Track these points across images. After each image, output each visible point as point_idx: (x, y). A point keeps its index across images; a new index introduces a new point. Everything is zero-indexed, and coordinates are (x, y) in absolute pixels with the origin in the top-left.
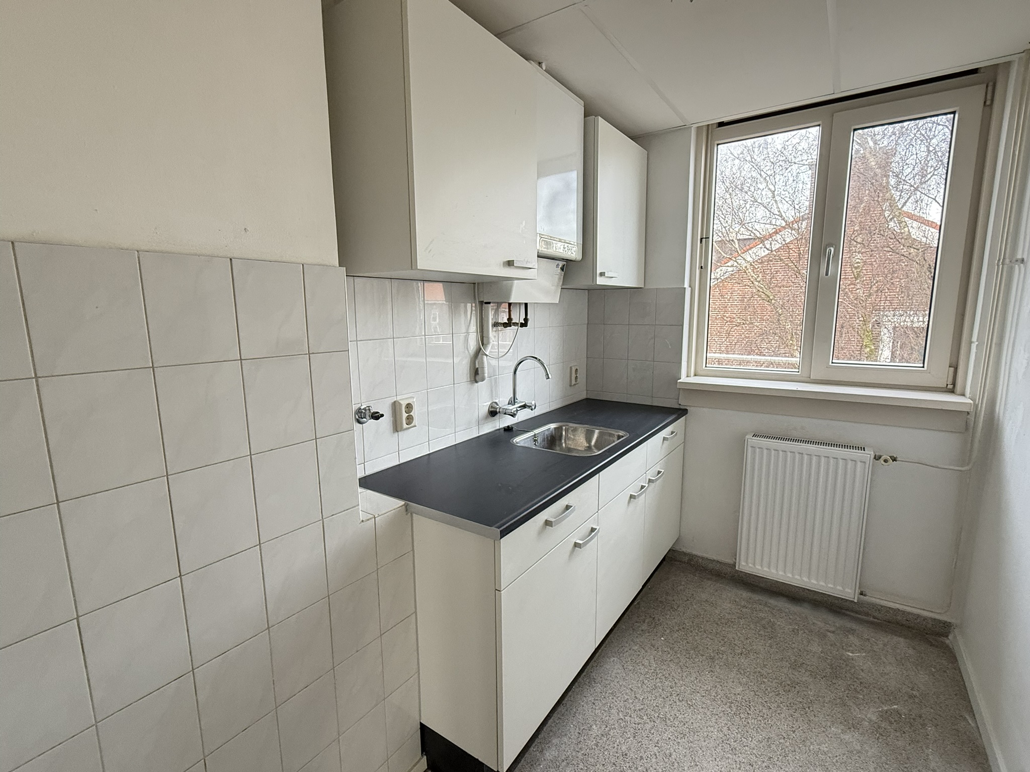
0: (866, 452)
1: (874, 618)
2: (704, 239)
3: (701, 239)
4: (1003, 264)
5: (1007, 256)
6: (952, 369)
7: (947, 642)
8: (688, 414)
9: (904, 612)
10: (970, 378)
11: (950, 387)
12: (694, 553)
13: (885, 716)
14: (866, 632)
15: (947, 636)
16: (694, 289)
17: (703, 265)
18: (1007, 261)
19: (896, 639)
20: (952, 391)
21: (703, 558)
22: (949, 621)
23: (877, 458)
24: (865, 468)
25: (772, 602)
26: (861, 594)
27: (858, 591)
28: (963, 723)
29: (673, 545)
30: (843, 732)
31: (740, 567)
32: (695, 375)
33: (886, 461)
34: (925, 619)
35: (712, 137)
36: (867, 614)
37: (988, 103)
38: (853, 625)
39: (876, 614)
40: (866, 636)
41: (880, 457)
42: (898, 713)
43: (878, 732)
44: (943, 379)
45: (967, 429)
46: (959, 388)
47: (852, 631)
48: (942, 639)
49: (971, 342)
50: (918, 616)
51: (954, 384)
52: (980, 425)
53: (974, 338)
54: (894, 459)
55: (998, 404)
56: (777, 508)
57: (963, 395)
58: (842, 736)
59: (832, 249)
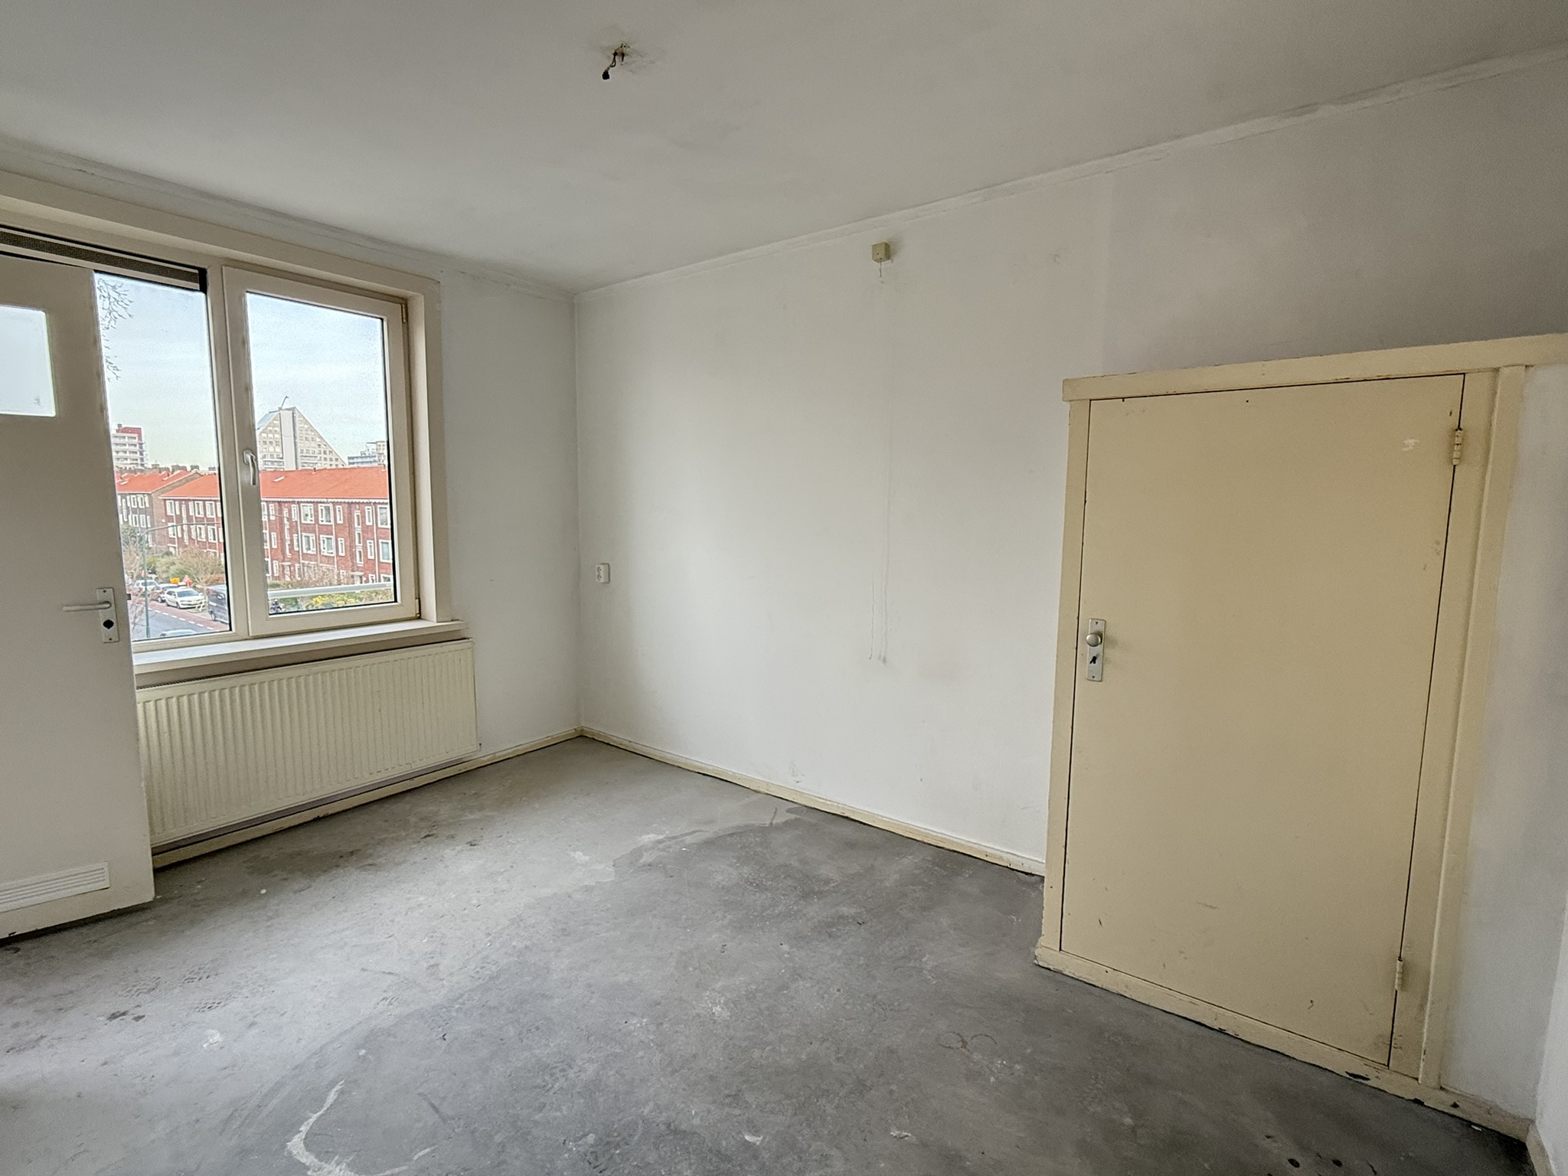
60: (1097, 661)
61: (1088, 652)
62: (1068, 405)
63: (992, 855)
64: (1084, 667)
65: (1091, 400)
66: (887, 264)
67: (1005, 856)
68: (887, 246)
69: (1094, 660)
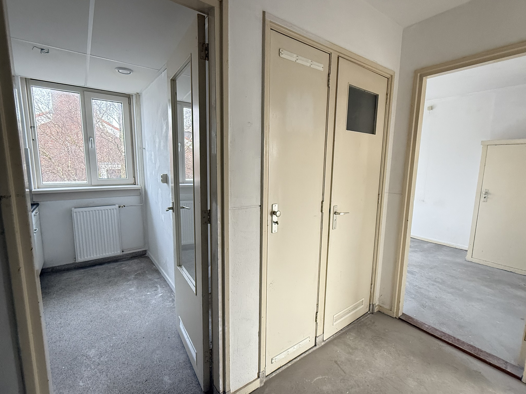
0: (116, 205)
1: (127, 258)
2: (32, 127)
3: (31, 127)
4: (141, 149)
5: (141, 147)
6: (134, 178)
7: (147, 255)
8: (39, 206)
9: (135, 252)
10: (139, 181)
11: (134, 183)
12: (54, 266)
13: (136, 275)
14: (126, 262)
15: (146, 254)
16: (31, 149)
17: (34, 139)
18: (141, 148)
19: (134, 260)
20: (135, 185)
21: (58, 266)
22: (145, 249)
23: (119, 207)
24: (117, 210)
25: (94, 268)
26: (123, 252)
27: (121, 251)
28: (153, 268)
29: (43, 266)
30: (127, 283)
31: (79, 261)
32: (38, 188)
33: (122, 207)
34: (140, 252)
35: (28, 83)
36: (125, 258)
37: (130, 103)
38: (122, 262)
39: (127, 257)
40: (126, 263)
41: (120, 206)
42: (139, 273)
43: (135, 278)
44: (132, 182)
45: (140, 194)
46: (136, 183)
47: (122, 264)
48: (145, 255)
49: (137, 170)
50: (138, 252)
51: (135, 182)
52: (143, 192)
53: (138, 169)
54: (124, 206)
55: (146, 186)
56: (90, 232)
57: (138, 185)
58: (127, 284)
59: (92, 139)
60: (486, 198)
61: (484, 196)
62: (482, 146)
63: (451, 245)
64: (482, 199)
65: (488, 145)
66: (431, 111)
67: (454, 245)
68: (432, 107)
69: (485, 198)
